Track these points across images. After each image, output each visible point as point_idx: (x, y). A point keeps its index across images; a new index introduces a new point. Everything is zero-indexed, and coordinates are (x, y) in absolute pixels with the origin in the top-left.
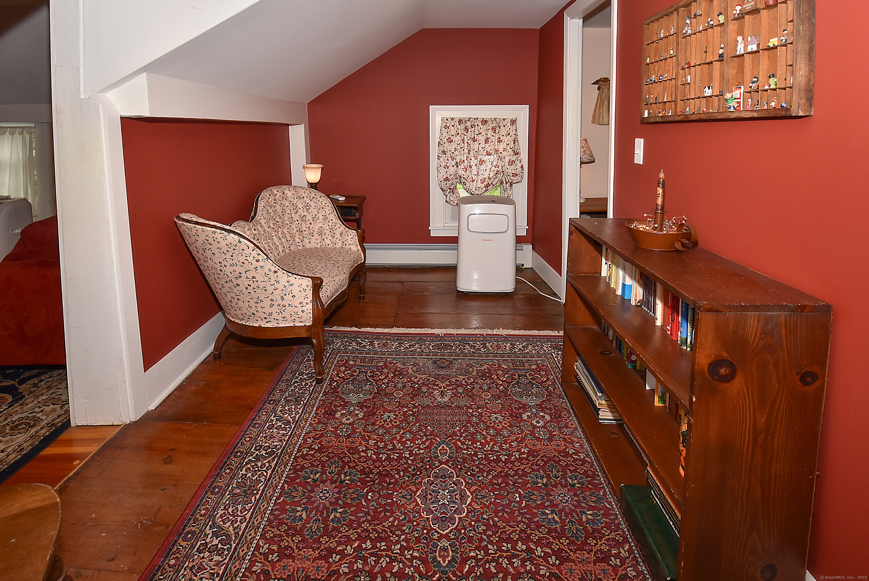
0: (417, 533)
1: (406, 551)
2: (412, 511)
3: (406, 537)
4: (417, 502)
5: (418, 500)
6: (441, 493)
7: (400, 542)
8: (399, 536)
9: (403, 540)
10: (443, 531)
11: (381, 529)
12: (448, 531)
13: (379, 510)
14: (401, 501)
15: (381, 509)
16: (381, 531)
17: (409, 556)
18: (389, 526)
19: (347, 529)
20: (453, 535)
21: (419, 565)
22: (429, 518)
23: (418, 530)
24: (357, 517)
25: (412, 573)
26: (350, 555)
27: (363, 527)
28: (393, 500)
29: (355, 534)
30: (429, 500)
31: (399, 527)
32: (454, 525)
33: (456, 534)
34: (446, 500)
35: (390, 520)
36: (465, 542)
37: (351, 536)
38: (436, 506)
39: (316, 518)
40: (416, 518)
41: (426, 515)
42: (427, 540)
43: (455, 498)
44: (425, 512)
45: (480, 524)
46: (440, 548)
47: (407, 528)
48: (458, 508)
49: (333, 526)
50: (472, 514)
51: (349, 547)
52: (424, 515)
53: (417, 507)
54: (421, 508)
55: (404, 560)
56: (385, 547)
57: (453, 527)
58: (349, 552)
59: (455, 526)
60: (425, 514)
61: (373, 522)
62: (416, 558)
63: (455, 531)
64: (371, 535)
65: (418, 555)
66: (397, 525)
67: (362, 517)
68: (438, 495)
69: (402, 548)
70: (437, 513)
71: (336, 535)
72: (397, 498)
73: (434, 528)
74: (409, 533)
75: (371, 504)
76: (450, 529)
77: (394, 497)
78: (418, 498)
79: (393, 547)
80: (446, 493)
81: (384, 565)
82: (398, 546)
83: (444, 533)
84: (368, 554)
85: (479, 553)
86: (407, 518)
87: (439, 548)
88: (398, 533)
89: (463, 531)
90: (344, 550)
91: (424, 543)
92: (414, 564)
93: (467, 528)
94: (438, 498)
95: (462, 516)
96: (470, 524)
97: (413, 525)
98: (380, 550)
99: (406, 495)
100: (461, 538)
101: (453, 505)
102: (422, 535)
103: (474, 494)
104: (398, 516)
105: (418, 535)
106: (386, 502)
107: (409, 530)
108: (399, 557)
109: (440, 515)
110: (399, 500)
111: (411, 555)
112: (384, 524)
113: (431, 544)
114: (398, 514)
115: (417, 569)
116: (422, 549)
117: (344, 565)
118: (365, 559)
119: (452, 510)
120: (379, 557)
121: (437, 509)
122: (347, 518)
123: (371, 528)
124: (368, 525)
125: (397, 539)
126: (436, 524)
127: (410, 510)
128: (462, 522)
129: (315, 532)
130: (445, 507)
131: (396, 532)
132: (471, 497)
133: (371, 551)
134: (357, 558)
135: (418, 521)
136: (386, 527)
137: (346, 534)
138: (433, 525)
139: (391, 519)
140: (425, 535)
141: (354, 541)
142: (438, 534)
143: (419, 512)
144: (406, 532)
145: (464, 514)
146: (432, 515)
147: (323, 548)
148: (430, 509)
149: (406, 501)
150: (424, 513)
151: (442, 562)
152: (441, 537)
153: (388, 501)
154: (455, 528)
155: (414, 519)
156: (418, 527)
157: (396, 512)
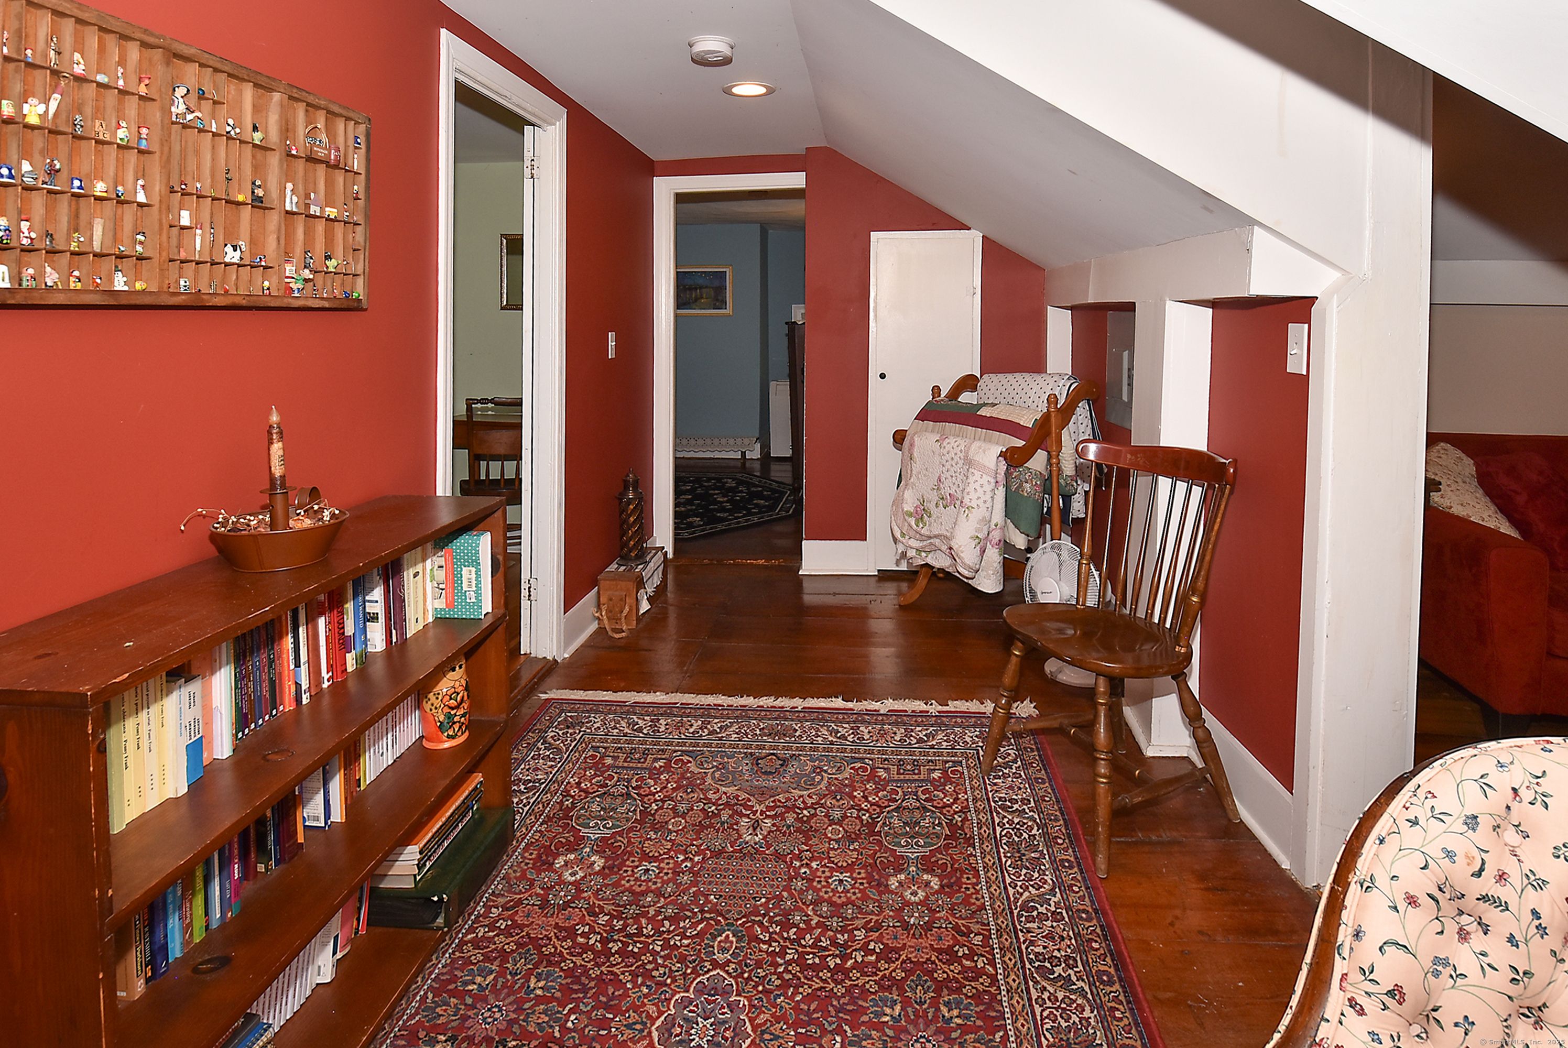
0: (759, 973)
1: (777, 950)
2: (764, 1009)
3: (776, 969)
4: (752, 1025)
5: (749, 1030)
6: (705, 1039)
7: (785, 962)
8: (786, 971)
9: (781, 965)
10: (718, 973)
11: (814, 981)
12: (711, 974)
13: (819, 1015)
14: (781, 1029)
15: (815, 1016)
16: (814, 979)
17: (774, 944)
18: (803, 987)
19: (867, 986)
20: (706, 967)
21: (762, 934)
22: (736, 995)
23: (757, 977)
24: (856, 1004)
25: (771, 926)
26: (855, 950)
27: (843, 987)
28: (795, 1031)
29: (854, 978)
30: (730, 1027)
31: (786, 985)
32: (700, 982)
33: (701, 967)
34: (701, 1025)
35: (801, 996)
36: (692, 956)
37: (859, 975)
38: (720, 1014)
39: (924, 1007)
40: (757, 997)
41: (740, 1001)
42: (745, 963)
43: (682, 1029)
44: (741, 1006)
45: (658, 979)
46: (728, 951)
47: (774, 982)
48: (685, 1009)
49: (891, 994)
50: (665, 996)
51: (859, 960)
52: (744, 1001)
53: (753, 1016)
54: (747, 1014)
55: (781, 941)
56: (807, 957)
57: (701, 977)
58: (857, 953)
59: (698, 980)
60: (742, 1003)
61: (827, 994)
62: (764, 942)
63: (701, 972)
64: (829, 975)
65: (761, 945)
66: (789, 988)
67: (847, 1004)
68: (711, 1036)
69: (783, 954)
70: (722, 1003)
71: (883, 980)
72: (788, 1034)
73: (731, 980)
74: (771, 974)
75: (834, 1026)
76: (708, 976)
77: (794, 1038)
78: (750, 1032)
79: (796, 957)
80: (697, 1039)
81: (808, 937)
82: (788, 957)
83: (718, 971)
84: (831, 950)
85: (677, 943)
86: (772, 997)
87: (731, 952)
88: (787, 976)
89: (689, 971)
90: (866, 955)
91: (750, 959)
92: (767, 935)
93: (680, 975)
94: (714, 1030)
95: (682, 995)
96: (674, 981)
97: (764, 986)
98: (813, 953)
99: (771, 1040)
100: (694, 962)
101: (690, 1014)
102: (752, 970)
103: (645, 1033)
104: (786, 1003)
105: (759, 971)
106: (808, 1028)
107: (770, 979)
108: (788, 944)
109: (717, 999)
110: (784, 1031)
111: (770, 946)
112: (810, 991)
113: (741, 958)
114: (787, 1006)
115: (765, 929)
116: (755, 952)
117: (860, 938)
118: (834, 943)
119: (694, 1006)
120: (814, 946)
121: (720, 1009)
122: (871, 1004)
123: (829, 983)
124: (835, 990)
125: (790, 968)
126: (727, 984)
127: (766, 1011)
128: (685, 985)
129: (917, 986)
130: (705, 1012)
131: (791, 977)
132: (653, 1028)
133: (827, 953)
134: (845, 946)
135: (755, 992)
136: (807, 984)
137: (868, 979)
138: (732, 985)
139: (798, 998)
140: (747, 970)
141: (853, 968)
142: (728, 971)
143: (752, 1006)
144: (776, 977)
145: (677, 997)
146: (730, 999)
147: (897, 963)
148: (732, 1012)
149: (771, 1028)
150: (744, 1005)
151: (731, 936)
152: (723, 967)
153: (804, 1031)
154: (700, 975)
155: (761, 995)
156: (756, 982)
157: (791, 1009)
